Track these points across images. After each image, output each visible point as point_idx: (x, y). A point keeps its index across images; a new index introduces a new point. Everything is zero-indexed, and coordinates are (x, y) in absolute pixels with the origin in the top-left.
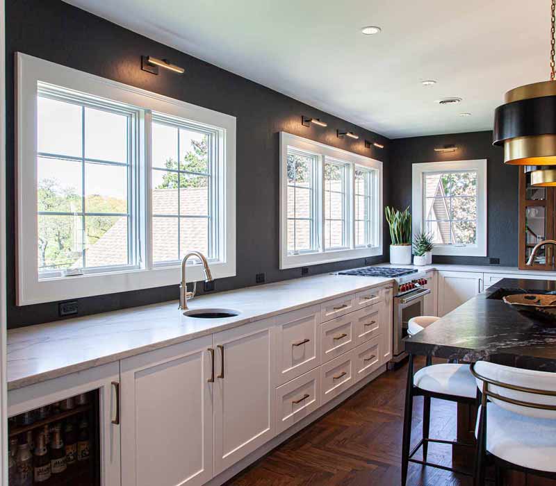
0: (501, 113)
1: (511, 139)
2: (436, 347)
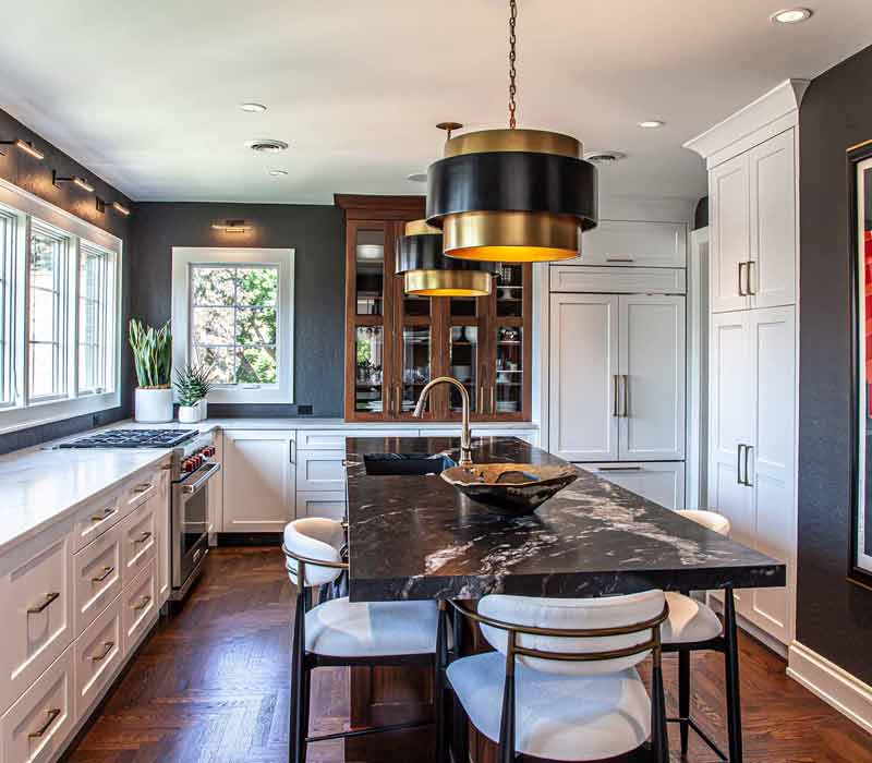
0: (445, 173)
1: (458, 215)
2: (411, 583)
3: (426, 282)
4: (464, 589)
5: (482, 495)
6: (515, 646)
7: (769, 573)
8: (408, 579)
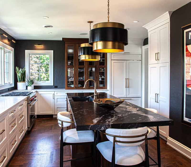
2: (90, 126)
3: (85, 57)
4: (102, 127)
5: (103, 106)
6: (115, 140)
7: (170, 122)
8: (90, 125)
